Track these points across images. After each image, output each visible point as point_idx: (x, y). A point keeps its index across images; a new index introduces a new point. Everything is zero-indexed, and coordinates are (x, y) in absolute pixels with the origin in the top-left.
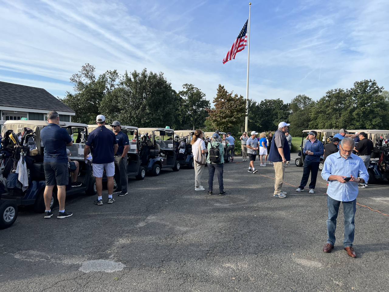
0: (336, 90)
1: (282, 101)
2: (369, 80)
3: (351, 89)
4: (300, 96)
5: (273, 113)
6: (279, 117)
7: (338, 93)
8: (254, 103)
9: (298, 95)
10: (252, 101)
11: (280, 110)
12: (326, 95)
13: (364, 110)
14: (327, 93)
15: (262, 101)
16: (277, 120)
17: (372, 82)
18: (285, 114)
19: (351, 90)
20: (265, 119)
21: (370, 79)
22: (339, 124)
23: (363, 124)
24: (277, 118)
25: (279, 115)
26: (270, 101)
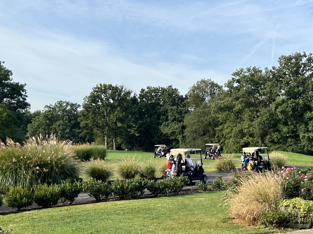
0: (249, 70)
1: (175, 89)
2: (302, 54)
3: (273, 68)
4: (203, 81)
5: (161, 110)
6: (169, 118)
7: (252, 75)
8: (128, 93)
9: (200, 80)
10: (123, 90)
11: (172, 106)
12: (233, 79)
13: (294, 104)
14: (234, 74)
15: (143, 90)
16: (167, 124)
17: (307, 58)
18: (180, 113)
19: (273, 70)
20: (147, 121)
21: (304, 52)
22: (253, 130)
23: (295, 130)
24: (167, 120)
25: (170, 114)
26: (156, 90)
